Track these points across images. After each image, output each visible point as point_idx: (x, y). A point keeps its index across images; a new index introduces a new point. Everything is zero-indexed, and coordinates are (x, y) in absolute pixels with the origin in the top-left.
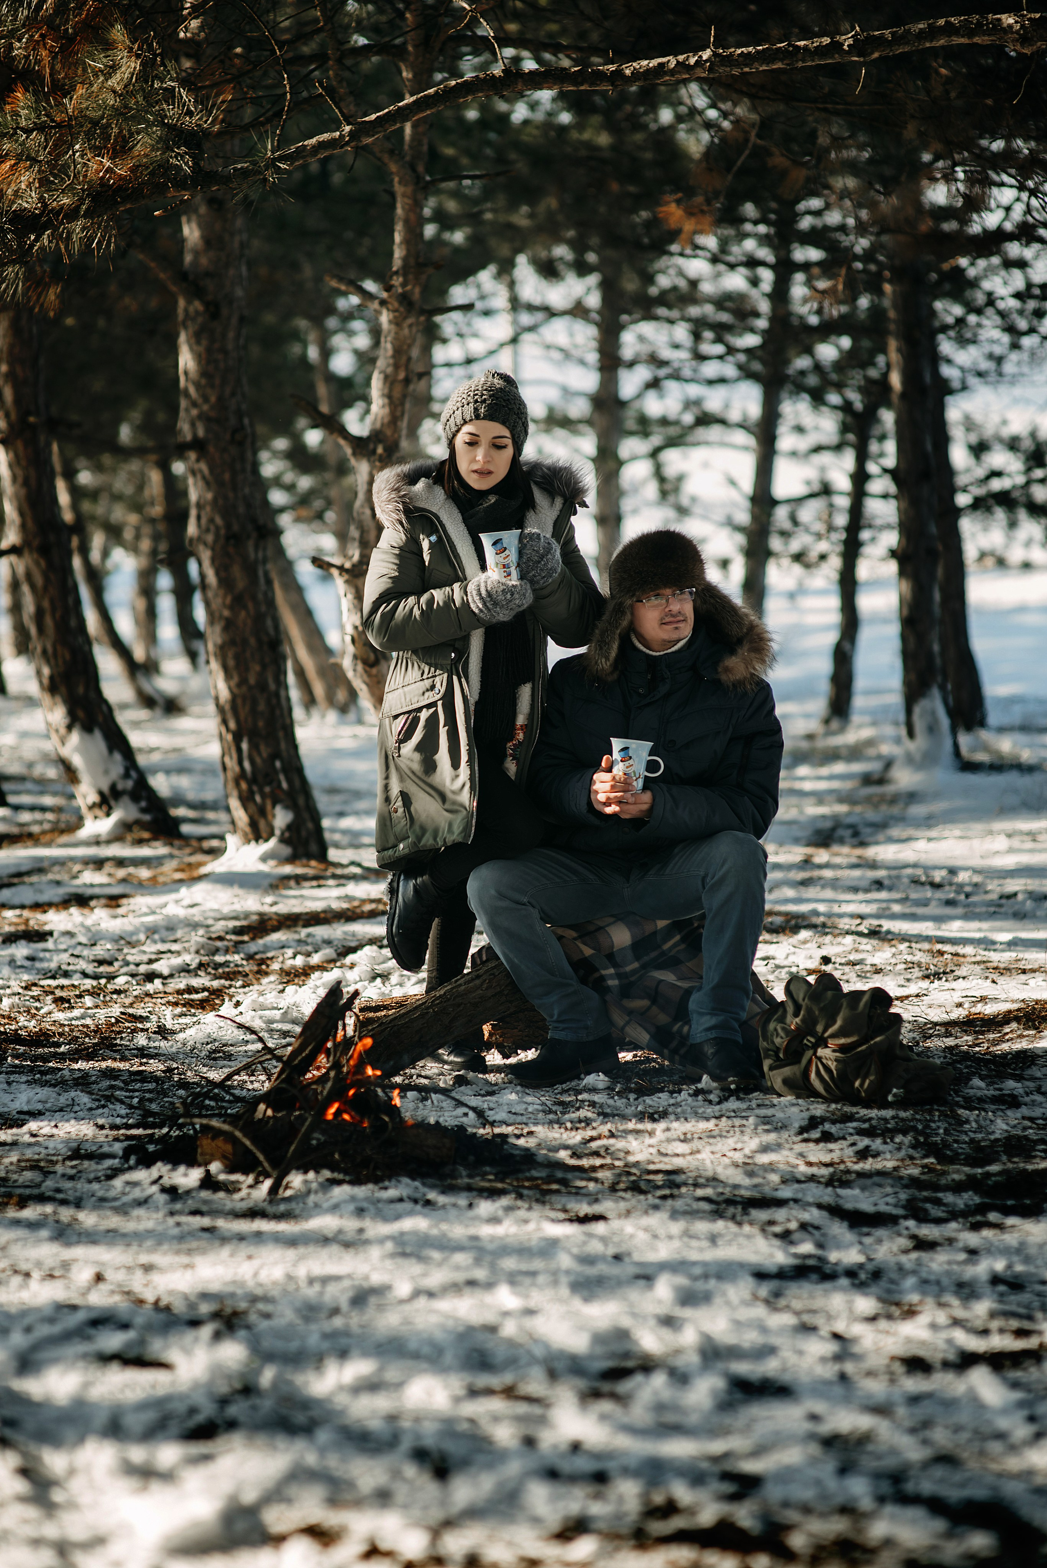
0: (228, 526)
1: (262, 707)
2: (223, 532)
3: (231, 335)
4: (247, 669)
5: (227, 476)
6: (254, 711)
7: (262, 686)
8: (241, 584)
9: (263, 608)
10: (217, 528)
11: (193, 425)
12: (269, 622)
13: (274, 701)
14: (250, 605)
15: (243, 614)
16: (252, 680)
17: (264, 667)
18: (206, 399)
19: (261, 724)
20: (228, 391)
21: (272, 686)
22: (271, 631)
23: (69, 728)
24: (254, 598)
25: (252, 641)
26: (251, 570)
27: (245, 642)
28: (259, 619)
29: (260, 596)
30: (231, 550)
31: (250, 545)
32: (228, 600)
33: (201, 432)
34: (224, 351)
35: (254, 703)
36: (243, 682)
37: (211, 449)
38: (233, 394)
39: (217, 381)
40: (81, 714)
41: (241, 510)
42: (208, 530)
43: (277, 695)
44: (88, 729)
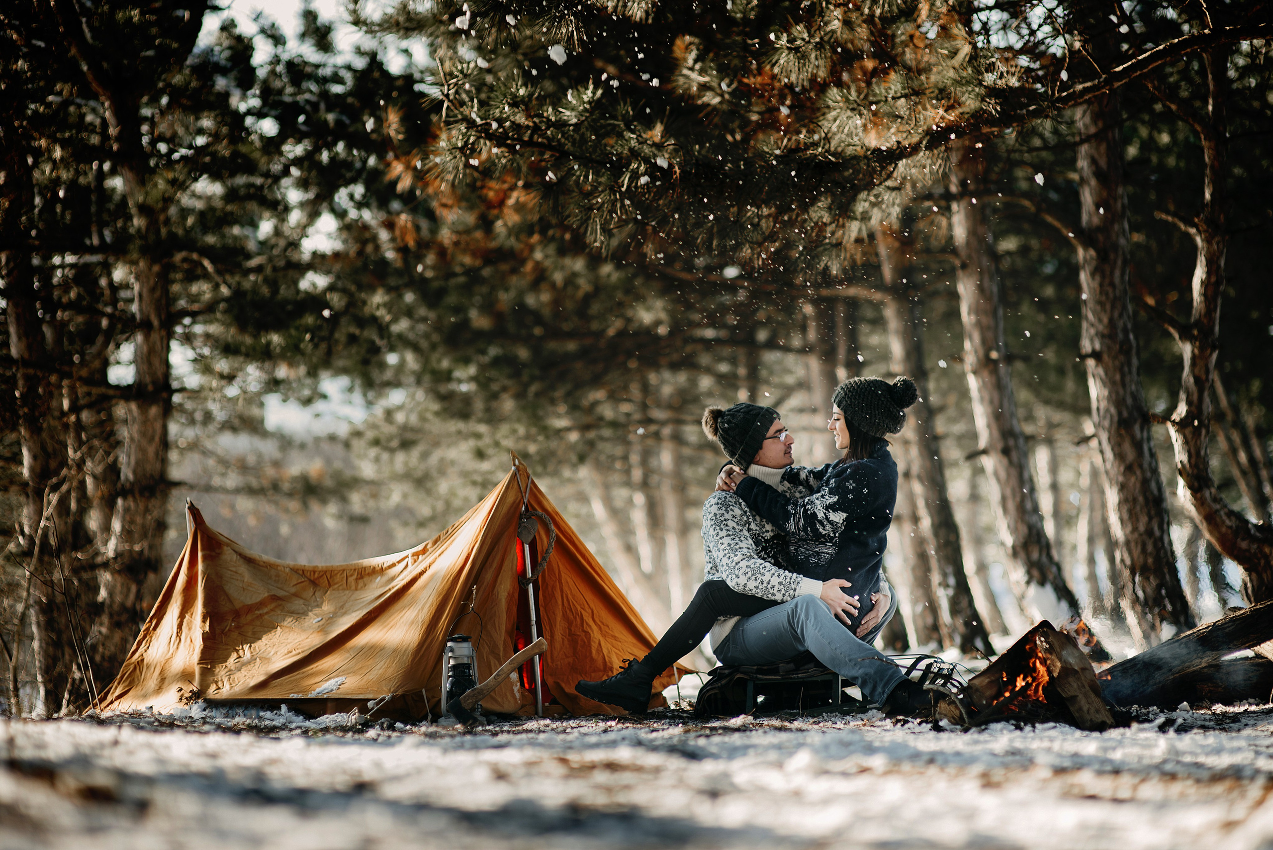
0: (1120, 414)
1: (1150, 548)
2: (1116, 419)
3: (1117, 273)
4: (1138, 520)
5: (1118, 377)
6: (1144, 550)
7: (1149, 532)
8: (1131, 455)
9: (1149, 474)
10: (1112, 416)
11: (1092, 340)
12: (1153, 485)
13: (1160, 545)
14: (1138, 472)
15: (1133, 479)
16: (1142, 528)
17: (1150, 519)
18: (1100, 320)
19: (1150, 561)
20: (1116, 314)
21: (1157, 533)
22: (1155, 491)
23: (1028, 583)
24: (1141, 466)
25: (1141, 499)
26: (1138, 446)
27: (1135, 500)
28: (1145, 483)
29: (1146, 466)
30: (1123, 432)
31: (1137, 428)
32: (1122, 469)
33: (1098, 346)
34: (1112, 284)
35: (1144, 546)
36: (1135, 529)
37: (1105, 357)
38: (1121, 316)
39: (1108, 307)
40: (1036, 573)
41: (1129, 401)
42: (1104, 418)
43: (1161, 539)
44: (1042, 583)
